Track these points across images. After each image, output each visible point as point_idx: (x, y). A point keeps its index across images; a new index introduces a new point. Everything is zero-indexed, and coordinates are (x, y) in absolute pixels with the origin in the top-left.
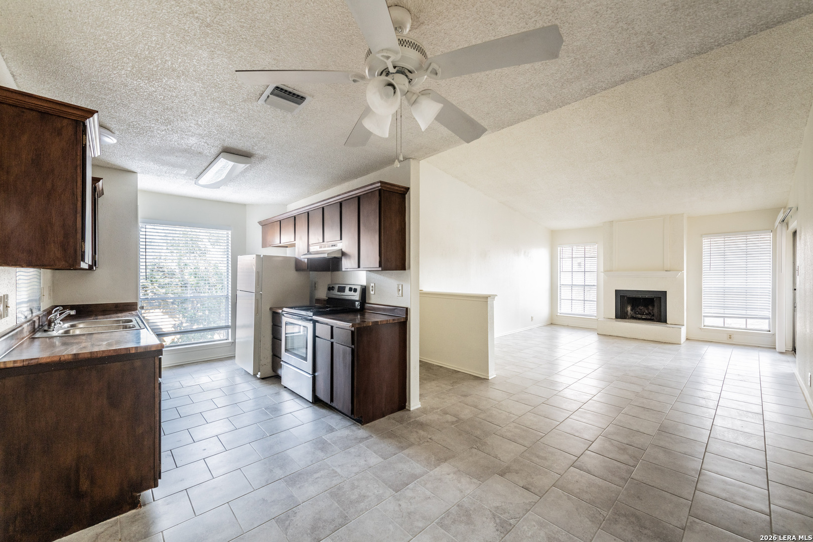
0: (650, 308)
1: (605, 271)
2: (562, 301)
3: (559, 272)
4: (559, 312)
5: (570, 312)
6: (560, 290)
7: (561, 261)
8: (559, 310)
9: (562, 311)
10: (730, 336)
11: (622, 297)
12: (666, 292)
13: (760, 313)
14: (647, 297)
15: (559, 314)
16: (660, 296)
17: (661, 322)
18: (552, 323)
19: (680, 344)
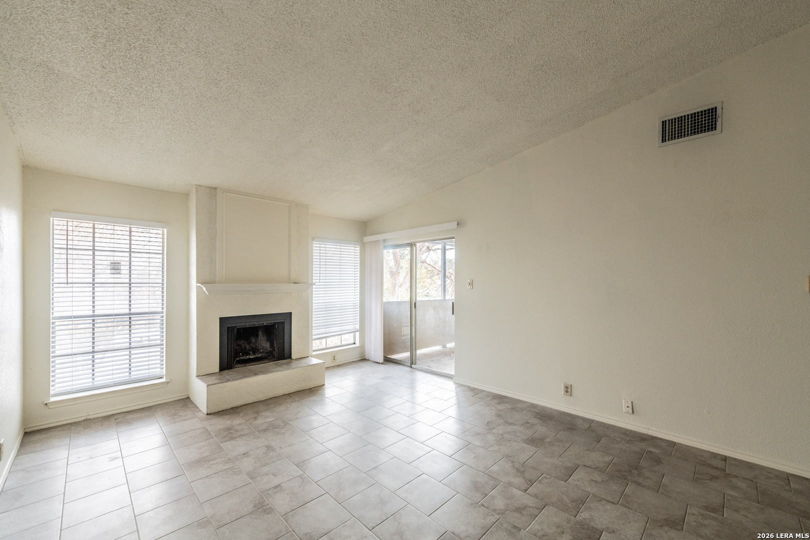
0: (253, 340)
4: (52, 392)
10: (334, 357)
11: (230, 329)
12: (291, 313)
13: (350, 327)
14: (265, 324)
15: (52, 399)
16: (283, 321)
17: (284, 359)
18: (28, 430)
19: (324, 385)
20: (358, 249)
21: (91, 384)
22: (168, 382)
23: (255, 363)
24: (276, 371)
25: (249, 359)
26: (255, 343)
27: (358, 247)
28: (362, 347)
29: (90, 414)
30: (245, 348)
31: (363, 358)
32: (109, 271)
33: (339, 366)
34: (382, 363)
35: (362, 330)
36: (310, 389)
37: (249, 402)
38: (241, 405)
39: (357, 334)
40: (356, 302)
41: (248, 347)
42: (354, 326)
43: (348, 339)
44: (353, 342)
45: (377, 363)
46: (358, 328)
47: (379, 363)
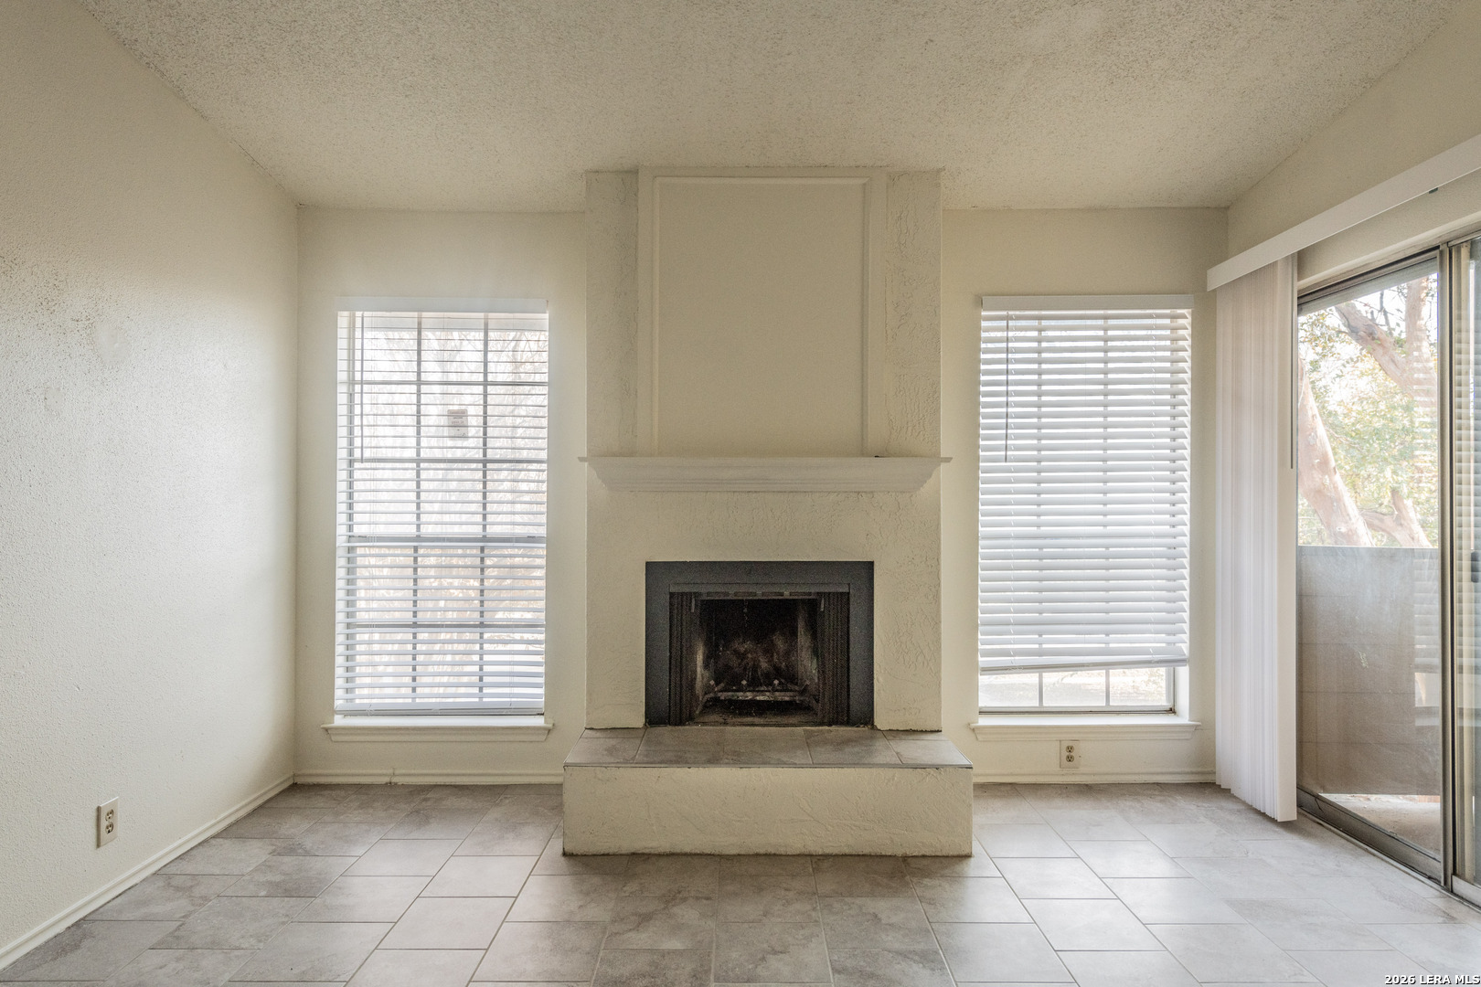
0: (780, 644)
1: (598, 456)
2: (362, 636)
3: (342, 465)
4: (339, 703)
5: (404, 700)
6: (350, 571)
7: (357, 398)
8: (339, 693)
9: (363, 697)
10: (1070, 749)
11: (679, 601)
12: (872, 564)
13: (1152, 642)
14: (787, 594)
15: (339, 721)
16: (846, 590)
17: (849, 722)
18: (300, 780)
19: (968, 856)
20: (1187, 322)
21: (410, 700)
22: (549, 731)
23: (757, 720)
24: (781, 764)
25: (753, 703)
26: (788, 653)
27: (1184, 317)
28: (1203, 733)
29: (397, 772)
30: (755, 667)
31: (1209, 779)
32: (446, 431)
33: (1087, 790)
34: (1287, 825)
35: (1203, 658)
36: (905, 858)
37: (687, 849)
38: (661, 850)
39: (1184, 673)
40: (1180, 539)
41: (764, 665)
42: (1171, 638)
43: (1143, 686)
44: (1163, 702)
45: (1264, 815)
46: (1185, 648)
47: (1273, 820)
